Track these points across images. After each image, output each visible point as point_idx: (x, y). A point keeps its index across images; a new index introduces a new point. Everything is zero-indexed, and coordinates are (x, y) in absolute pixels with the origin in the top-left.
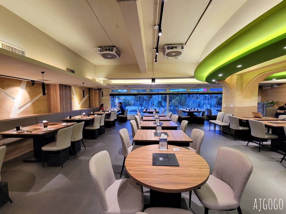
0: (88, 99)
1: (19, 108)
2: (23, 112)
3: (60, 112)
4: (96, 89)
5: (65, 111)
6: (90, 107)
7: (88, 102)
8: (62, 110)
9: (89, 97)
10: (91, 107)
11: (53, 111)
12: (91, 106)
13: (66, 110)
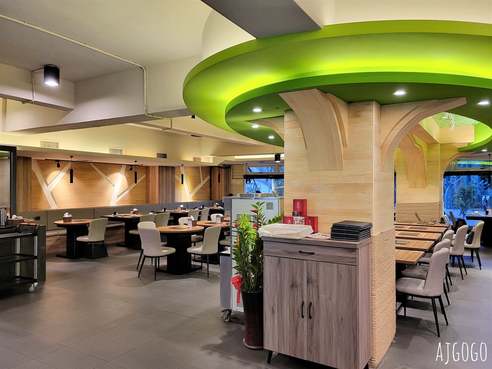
0: (208, 185)
1: (118, 196)
2: (121, 201)
3: (157, 203)
4: (221, 167)
5: (164, 203)
6: (211, 199)
7: (208, 190)
8: (161, 201)
9: (209, 182)
10: (213, 199)
11: (151, 202)
12: (212, 197)
13: (166, 201)
